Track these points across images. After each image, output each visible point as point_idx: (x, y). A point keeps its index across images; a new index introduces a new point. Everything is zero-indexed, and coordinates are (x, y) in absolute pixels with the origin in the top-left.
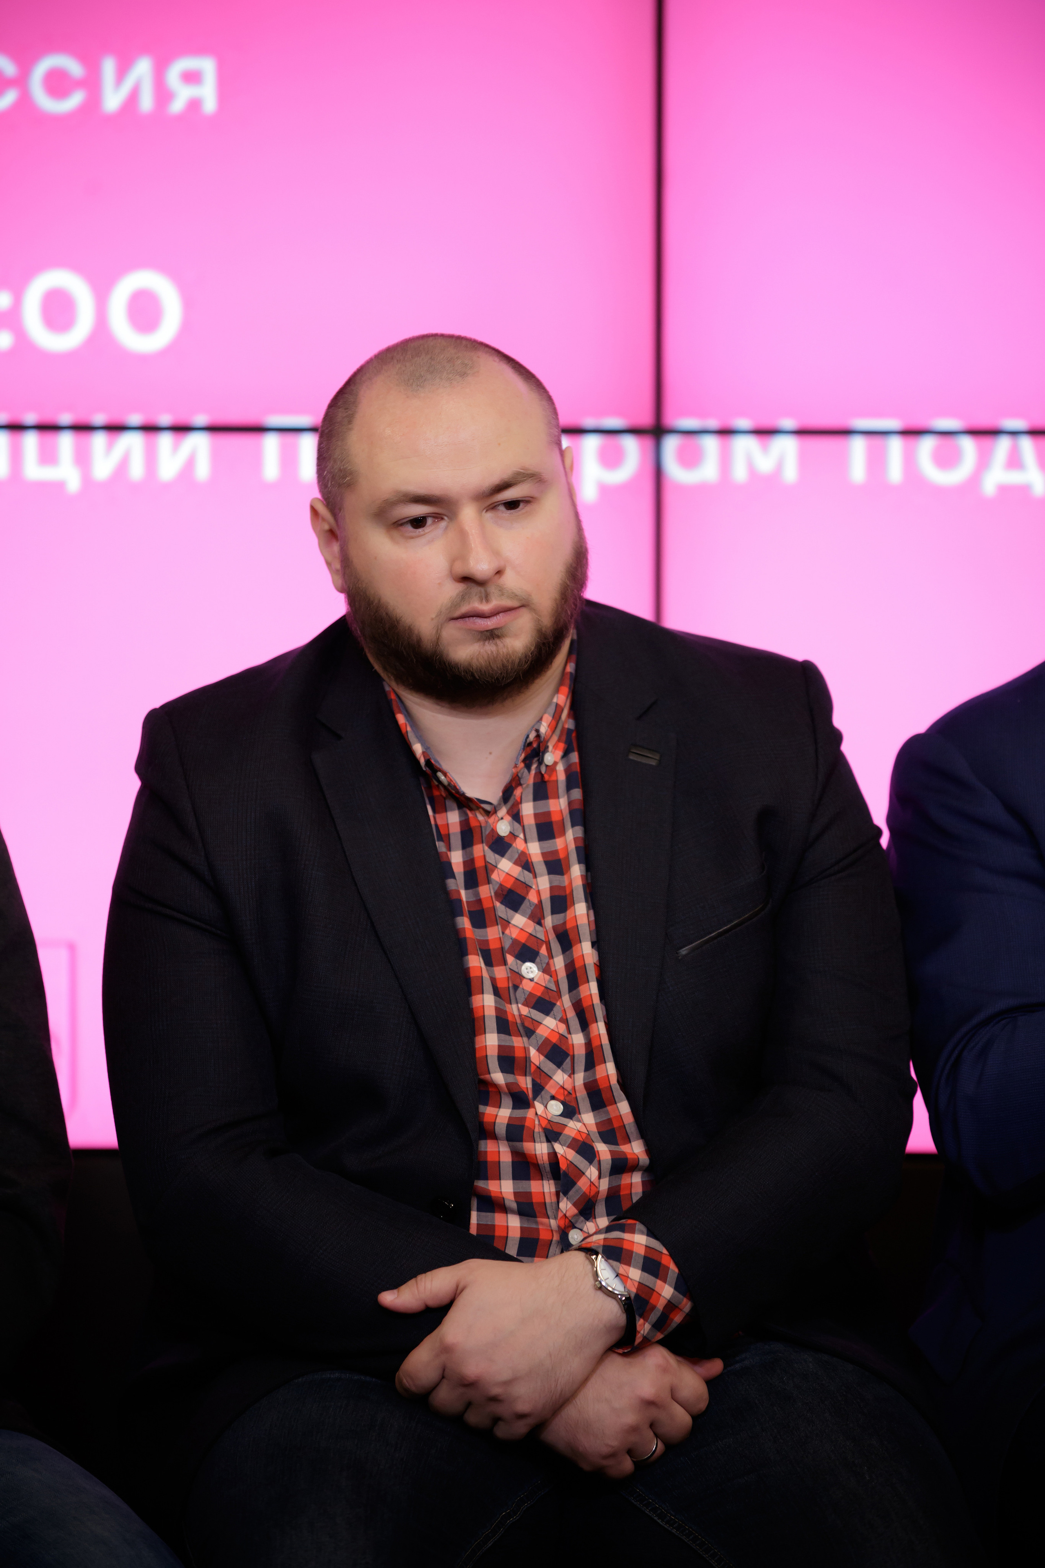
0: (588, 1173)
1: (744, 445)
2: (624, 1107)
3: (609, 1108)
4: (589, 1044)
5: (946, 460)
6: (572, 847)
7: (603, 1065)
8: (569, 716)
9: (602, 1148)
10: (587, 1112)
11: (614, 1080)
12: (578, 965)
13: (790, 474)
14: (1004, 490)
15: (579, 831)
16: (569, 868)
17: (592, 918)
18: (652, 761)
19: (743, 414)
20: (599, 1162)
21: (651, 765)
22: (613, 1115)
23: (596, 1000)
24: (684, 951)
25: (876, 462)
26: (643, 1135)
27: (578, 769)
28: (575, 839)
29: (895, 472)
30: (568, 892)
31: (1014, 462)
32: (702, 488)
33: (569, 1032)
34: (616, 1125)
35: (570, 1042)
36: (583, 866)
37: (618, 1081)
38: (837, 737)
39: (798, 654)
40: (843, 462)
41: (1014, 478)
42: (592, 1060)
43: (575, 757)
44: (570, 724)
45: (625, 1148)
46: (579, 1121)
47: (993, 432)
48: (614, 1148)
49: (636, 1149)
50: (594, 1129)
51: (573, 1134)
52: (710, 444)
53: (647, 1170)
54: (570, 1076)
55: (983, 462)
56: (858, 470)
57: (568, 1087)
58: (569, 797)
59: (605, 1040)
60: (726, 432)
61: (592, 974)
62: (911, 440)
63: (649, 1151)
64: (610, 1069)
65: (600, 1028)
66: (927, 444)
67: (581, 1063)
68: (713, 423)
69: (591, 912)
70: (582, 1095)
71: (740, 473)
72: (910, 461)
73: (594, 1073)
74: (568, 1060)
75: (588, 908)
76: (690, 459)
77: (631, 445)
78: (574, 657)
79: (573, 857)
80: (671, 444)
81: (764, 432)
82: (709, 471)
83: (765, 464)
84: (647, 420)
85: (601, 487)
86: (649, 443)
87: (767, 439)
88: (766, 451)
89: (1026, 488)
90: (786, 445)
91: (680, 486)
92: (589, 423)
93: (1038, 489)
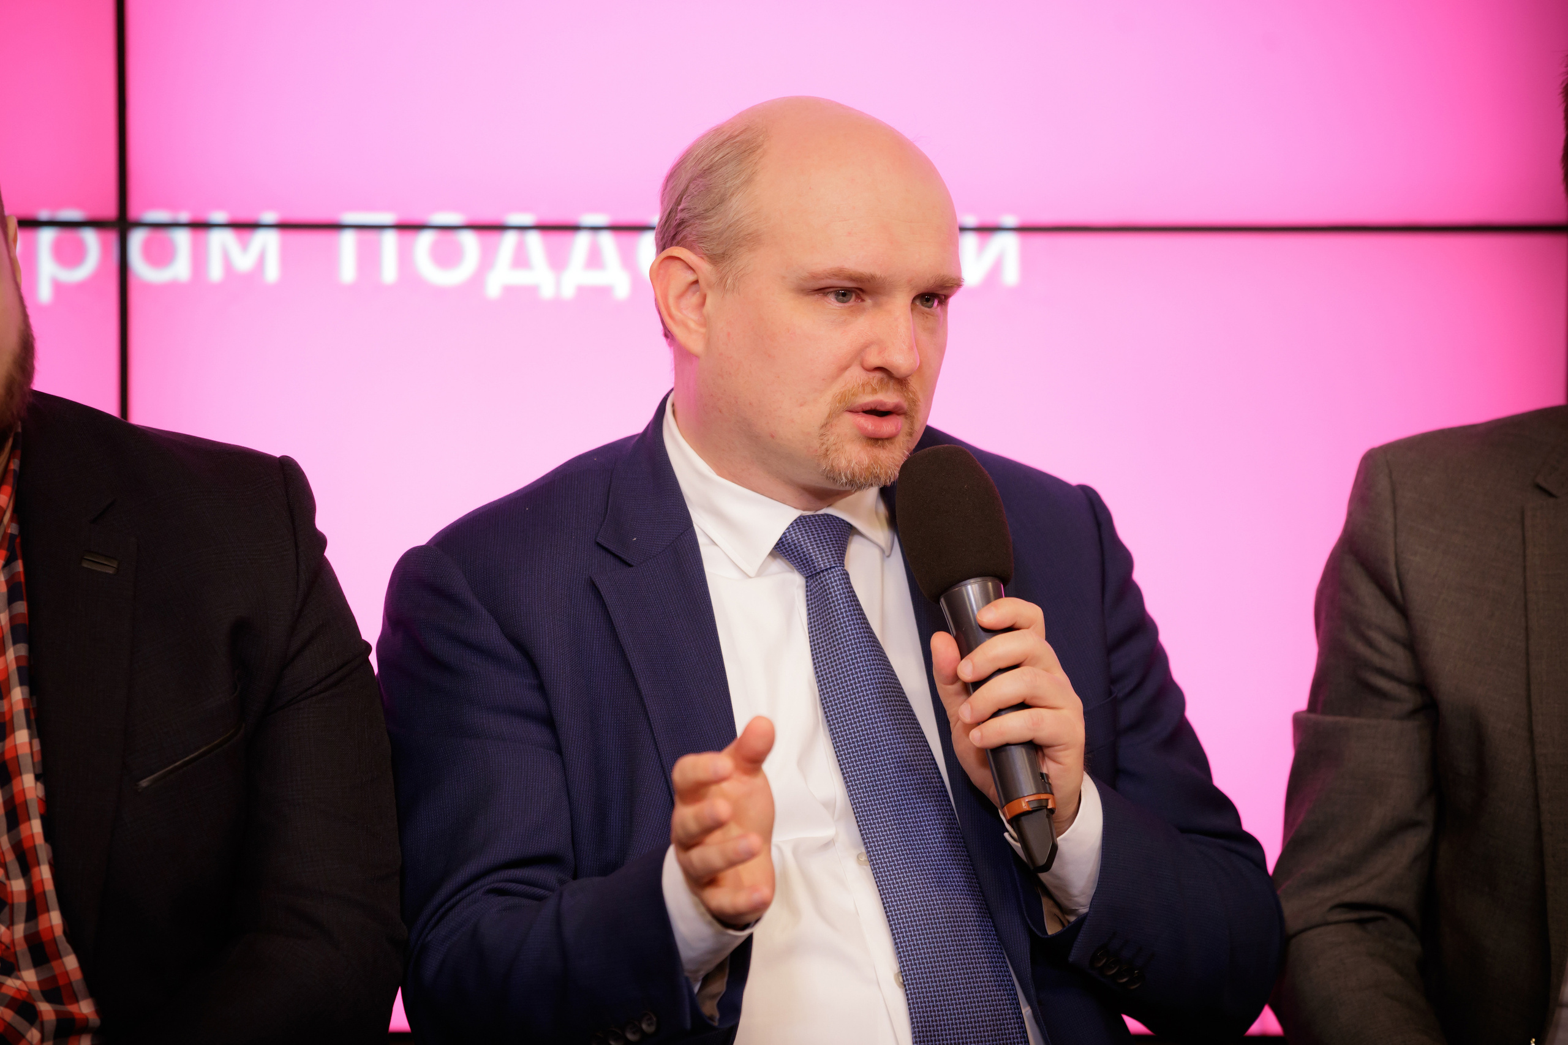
1: (220, 240)
2: (70, 962)
3: (54, 964)
4: (30, 891)
5: (446, 258)
6: (13, 667)
7: (47, 915)
8: (12, 519)
9: (44, 1007)
10: (27, 969)
11: (59, 931)
12: (18, 800)
13: (272, 272)
14: (508, 289)
15: (23, 649)
16: (9, 691)
17: (37, 746)
18: (109, 569)
19: (219, 207)
20: (42, 1023)
21: (108, 573)
22: (57, 971)
23: (39, 840)
25: (368, 261)
26: (94, 992)
27: (22, 579)
28: (17, 659)
29: (389, 272)
30: (7, 718)
31: (521, 260)
32: (172, 287)
33: (8, 877)
34: (61, 982)
35: (9, 889)
36: (26, 689)
37: (64, 933)
38: (321, 542)
39: (276, 451)
40: (332, 259)
41: (521, 278)
43: (19, 566)
44: (13, 529)
45: (71, 1008)
46: (19, 978)
47: (500, 228)
48: (58, 1008)
49: (85, 1007)
50: (36, 988)
51: (11, 993)
52: (182, 238)
54: (8, 928)
55: (487, 261)
56: (348, 270)
57: (6, 939)
58: (10, 612)
59: (49, 886)
60: (199, 226)
61: (34, 809)
62: (408, 236)
64: (55, 918)
65: (45, 872)
66: (425, 239)
67: (21, 913)
68: (184, 217)
69: (36, 743)
70: (22, 948)
71: (215, 272)
72: (405, 258)
73: (37, 925)
74: (6, 910)
75: (31, 737)
76: (160, 256)
77: (91, 238)
78: (18, 452)
79: (14, 678)
80: (137, 239)
81: (244, 226)
82: (180, 269)
83: (244, 262)
84: (109, 210)
85: (59, 287)
86: (113, 237)
87: (245, 234)
88: (244, 246)
89: (532, 291)
90: (268, 241)
91: (148, 287)
92: (44, 215)
93: (547, 291)
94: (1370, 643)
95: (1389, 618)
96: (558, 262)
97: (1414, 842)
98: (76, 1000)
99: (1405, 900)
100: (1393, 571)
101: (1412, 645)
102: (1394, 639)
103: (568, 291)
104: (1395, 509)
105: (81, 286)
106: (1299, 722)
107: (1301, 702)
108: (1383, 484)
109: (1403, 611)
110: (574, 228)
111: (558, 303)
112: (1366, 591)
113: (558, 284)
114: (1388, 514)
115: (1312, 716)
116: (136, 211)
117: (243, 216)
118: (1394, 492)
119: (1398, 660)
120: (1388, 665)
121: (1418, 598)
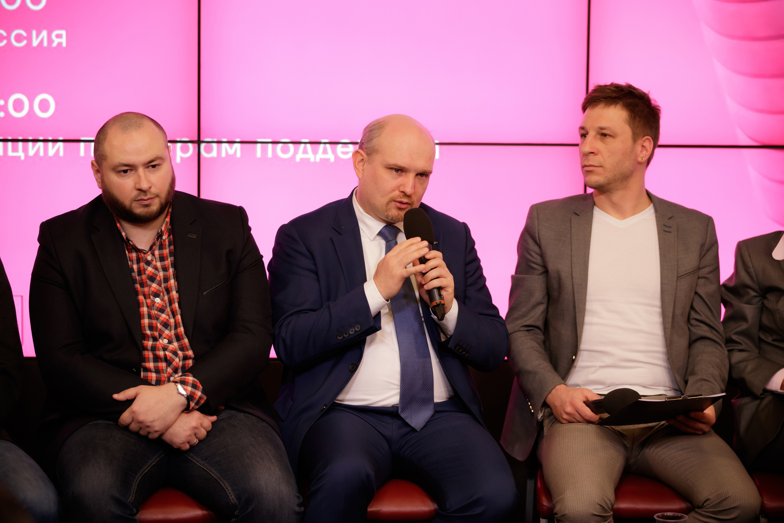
0: (176, 360)
1: (224, 146)
2: (186, 341)
3: (182, 341)
4: (175, 322)
5: (285, 151)
6: (170, 263)
7: (180, 328)
8: (169, 225)
9: (180, 353)
10: (175, 342)
11: (183, 332)
12: (172, 298)
13: (239, 155)
14: (302, 159)
15: (172, 258)
16: (169, 270)
17: (176, 284)
18: (195, 237)
19: (225, 138)
20: (179, 357)
22: (183, 343)
23: (178, 308)
24: (205, 293)
25: (264, 152)
26: (192, 348)
27: (172, 240)
28: (171, 261)
29: (270, 155)
30: (169, 277)
31: (305, 152)
32: (212, 158)
33: (169, 318)
34: (184, 346)
35: (170, 321)
36: (173, 269)
37: (184, 333)
40: (255, 151)
41: (305, 156)
42: (176, 326)
43: (171, 237)
44: (170, 227)
45: (187, 353)
46: (173, 345)
47: (300, 143)
48: (183, 352)
49: (190, 353)
50: (177, 347)
51: (171, 349)
52: (215, 146)
53: (193, 359)
54: (170, 331)
55: (296, 152)
56: (259, 154)
57: (169, 335)
58: (169, 249)
59: (180, 321)
60: (219, 142)
61: (176, 301)
62: (275, 145)
63: (194, 353)
64: (182, 329)
65: (179, 317)
66: (280, 146)
67: (173, 328)
68: (215, 140)
69: (176, 283)
70: (173, 337)
71: (223, 155)
72: (274, 151)
73: (177, 331)
74: (169, 327)
75: (175, 282)
76: (209, 151)
77: (190, 145)
78: (171, 207)
79: (170, 266)
80: (203, 146)
81: (231, 142)
82: (214, 154)
83: (231, 152)
84: (196, 138)
85: (182, 158)
86: (196, 145)
87: (231, 144)
88: (231, 148)
89: (308, 159)
90: (237, 146)
91: (205, 158)
92: (178, 139)
93: (312, 160)
94: (531, 255)
95: (536, 248)
96: (315, 152)
97: (542, 308)
98: (188, 350)
99: (540, 323)
100: (537, 235)
101: (542, 255)
102: (537, 254)
103: (318, 160)
104: (538, 220)
105: (188, 158)
106: (513, 277)
107: (513, 273)
108: (535, 213)
109: (539, 246)
110: (320, 143)
111: (315, 163)
112: (530, 241)
113: (315, 158)
114: (536, 221)
115: (516, 275)
116: (202, 139)
117: (231, 140)
118: (538, 215)
119: (538, 259)
120: (535, 261)
121: (543, 243)
